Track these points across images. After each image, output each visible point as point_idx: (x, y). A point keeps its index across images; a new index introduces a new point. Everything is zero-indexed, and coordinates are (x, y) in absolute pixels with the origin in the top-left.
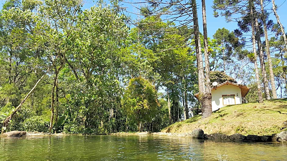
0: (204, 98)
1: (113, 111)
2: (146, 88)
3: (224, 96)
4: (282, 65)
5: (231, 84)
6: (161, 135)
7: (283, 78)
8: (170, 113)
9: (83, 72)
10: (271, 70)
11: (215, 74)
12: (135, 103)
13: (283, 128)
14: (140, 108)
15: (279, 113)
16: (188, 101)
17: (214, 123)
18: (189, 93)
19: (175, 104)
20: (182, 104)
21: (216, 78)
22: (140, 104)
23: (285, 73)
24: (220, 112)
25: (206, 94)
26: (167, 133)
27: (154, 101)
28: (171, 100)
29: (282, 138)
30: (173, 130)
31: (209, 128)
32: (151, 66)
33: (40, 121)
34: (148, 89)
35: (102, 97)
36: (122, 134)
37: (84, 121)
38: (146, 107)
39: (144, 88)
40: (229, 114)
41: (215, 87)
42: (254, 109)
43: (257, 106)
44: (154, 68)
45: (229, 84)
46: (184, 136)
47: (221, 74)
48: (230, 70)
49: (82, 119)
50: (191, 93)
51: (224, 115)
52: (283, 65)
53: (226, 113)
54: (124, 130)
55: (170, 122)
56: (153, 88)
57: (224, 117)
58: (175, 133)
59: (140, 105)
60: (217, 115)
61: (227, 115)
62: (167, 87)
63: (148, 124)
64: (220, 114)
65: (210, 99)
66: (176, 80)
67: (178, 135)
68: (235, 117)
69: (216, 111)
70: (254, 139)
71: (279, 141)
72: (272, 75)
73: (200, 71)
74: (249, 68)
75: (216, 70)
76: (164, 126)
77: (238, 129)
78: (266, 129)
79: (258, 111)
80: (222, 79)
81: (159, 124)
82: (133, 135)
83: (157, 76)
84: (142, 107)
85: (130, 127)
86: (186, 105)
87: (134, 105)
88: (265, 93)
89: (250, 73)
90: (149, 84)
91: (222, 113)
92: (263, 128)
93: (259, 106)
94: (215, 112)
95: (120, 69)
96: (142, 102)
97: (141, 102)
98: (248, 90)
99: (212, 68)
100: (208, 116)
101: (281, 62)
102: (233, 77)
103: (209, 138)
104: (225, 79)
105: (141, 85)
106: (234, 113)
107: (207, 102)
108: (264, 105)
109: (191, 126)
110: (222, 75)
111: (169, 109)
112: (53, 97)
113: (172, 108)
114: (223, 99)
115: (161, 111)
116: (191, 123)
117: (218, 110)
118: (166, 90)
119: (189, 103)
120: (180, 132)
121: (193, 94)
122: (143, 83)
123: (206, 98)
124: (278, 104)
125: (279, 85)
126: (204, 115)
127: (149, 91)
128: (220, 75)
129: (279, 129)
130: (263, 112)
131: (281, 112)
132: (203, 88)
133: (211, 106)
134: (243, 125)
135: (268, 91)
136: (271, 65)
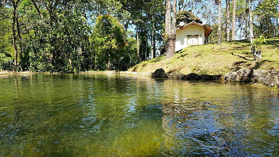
0: (169, 39)
1: (81, 50)
2: (114, 26)
3: (189, 36)
4: (245, 6)
5: (196, 24)
6: (127, 74)
7: (244, 20)
8: (138, 52)
9: (46, 6)
10: (234, 12)
11: (183, 13)
12: (103, 42)
13: (232, 69)
14: (108, 48)
15: (232, 54)
16: (156, 41)
17: (175, 63)
18: (157, 32)
19: (144, 43)
20: (151, 43)
21: (184, 17)
22: (108, 43)
23: (247, 14)
24: (182, 52)
25: (171, 35)
26: (133, 72)
27: (122, 41)
28: (140, 39)
29: (229, 78)
30: (138, 69)
31: (170, 68)
32: (120, 3)
33: (3, 58)
34: (116, 28)
35: (68, 35)
36: (91, 73)
37: (51, 59)
38: (114, 46)
39: (113, 27)
40: (189, 55)
41: (182, 28)
42: (212, 50)
43: (215, 47)
44: (123, 6)
45: (195, 24)
46: (147, 75)
47: (189, 13)
48: (197, 10)
49: (48, 57)
50: (159, 33)
51: (185, 55)
52: (247, 6)
53: (187, 53)
54: (93, 68)
55: (138, 60)
56: (121, 27)
57: (184, 58)
58: (140, 72)
59: (108, 45)
60: (179, 55)
61: (187, 56)
62: (136, 26)
63: (116, 62)
64: (181, 54)
65: (174, 40)
66: (145, 19)
67: (142, 74)
68: (194, 57)
69: (179, 51)
70: (207, 78)
71: (227, 80)
72: (234, 16)
73: (167, 12)
74: (216, 8)
75: (184, 9)
76: (132, 65)
77: (195, 68)
78: (218, 69)
79: (214, 52)
80: (189, 18)
81: (127, 62)
82: (101, 73)
83: (127, 14)
84: (110, 47)
85: (99, 66)
86: (154, 44)
87: (102, 44)
88: (226, 33)
89: (215, 13)
90: (118, 23)
91: (183, 54)
92: (216, 68)
93: (217, 47)
94: (177, 52)
95: (87, 4)
96: (111, 42)
97: (109, 41)
98: (211, 31)
99: (181, 6)
100: (171, 56)
101: (244, 4)
102: (200, 16)
103: (169, 77)
104: (192, 19)
105: (109, 23)
106: (193, 54)
107: (171, 43)
108: (221, 47)
109: (155, 65)
110: (189, 15)
111: (138, 48)
112: (14, 34)
113: (141, 47)
114: (188, 39)
115: (130, 50)
116: (156, 63)
117: (180, 50)
118: (135, 29)
119: (157, 42)
120: (144, 71)
121: (161, 34)
122: (111, 21)
123: (171, 39)
124: (233, 45)
125: (240, 26)
126: (167, 55)
127: (117, 30)
128: (188, 15)
129: (229, 69)
130: (219, 54)
131: (234, 54)
132: (169, 29)
133: (175, 47)
134: (199, 65)
135: (228, 32)
136: (235, 7)
